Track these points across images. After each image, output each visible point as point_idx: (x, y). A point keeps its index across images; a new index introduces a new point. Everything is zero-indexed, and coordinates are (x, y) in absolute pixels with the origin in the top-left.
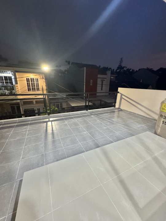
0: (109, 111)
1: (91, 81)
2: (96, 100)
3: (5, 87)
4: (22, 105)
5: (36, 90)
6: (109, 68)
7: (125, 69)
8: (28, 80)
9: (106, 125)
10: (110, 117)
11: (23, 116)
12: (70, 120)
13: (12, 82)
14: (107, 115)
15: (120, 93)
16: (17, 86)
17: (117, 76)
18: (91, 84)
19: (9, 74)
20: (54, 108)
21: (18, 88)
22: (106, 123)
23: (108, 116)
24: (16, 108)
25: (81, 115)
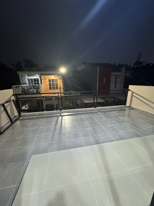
0: (118, 109)
1: (105, 79)
2: (109, 98)
3: (34, 87)
4: (44, 101)
5: (55, 89)
6: (124, 65)
7: (144, 64)
8: (50, 81)
9: (112, 123)
10: (118, 115)
11: (44, 110)
12: (78, 116)
13: (39, 83)
14: (114, 113)
15: (131, 91)
16: (42, 86)
17: (133, 72)
18: (104, 82)
19: (37, 77)
20: (69, 105)
21: (42, 88)
22: (112, 121)
23: (116, 114)
24: (40, 103)
25: (89, 112)
